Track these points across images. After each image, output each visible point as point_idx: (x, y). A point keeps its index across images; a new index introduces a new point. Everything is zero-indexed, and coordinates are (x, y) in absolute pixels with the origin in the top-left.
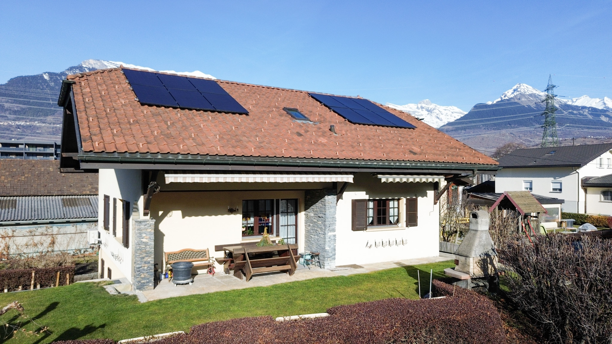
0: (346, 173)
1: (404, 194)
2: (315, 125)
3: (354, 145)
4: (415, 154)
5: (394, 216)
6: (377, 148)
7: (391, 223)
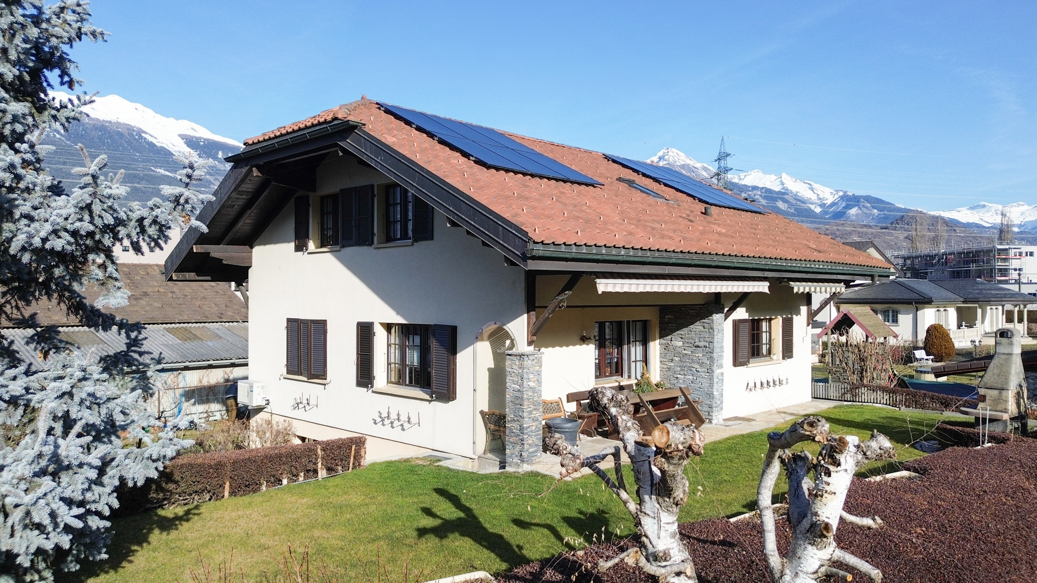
1: (781, 312)
5: (766, 344)
7: (762, 354)
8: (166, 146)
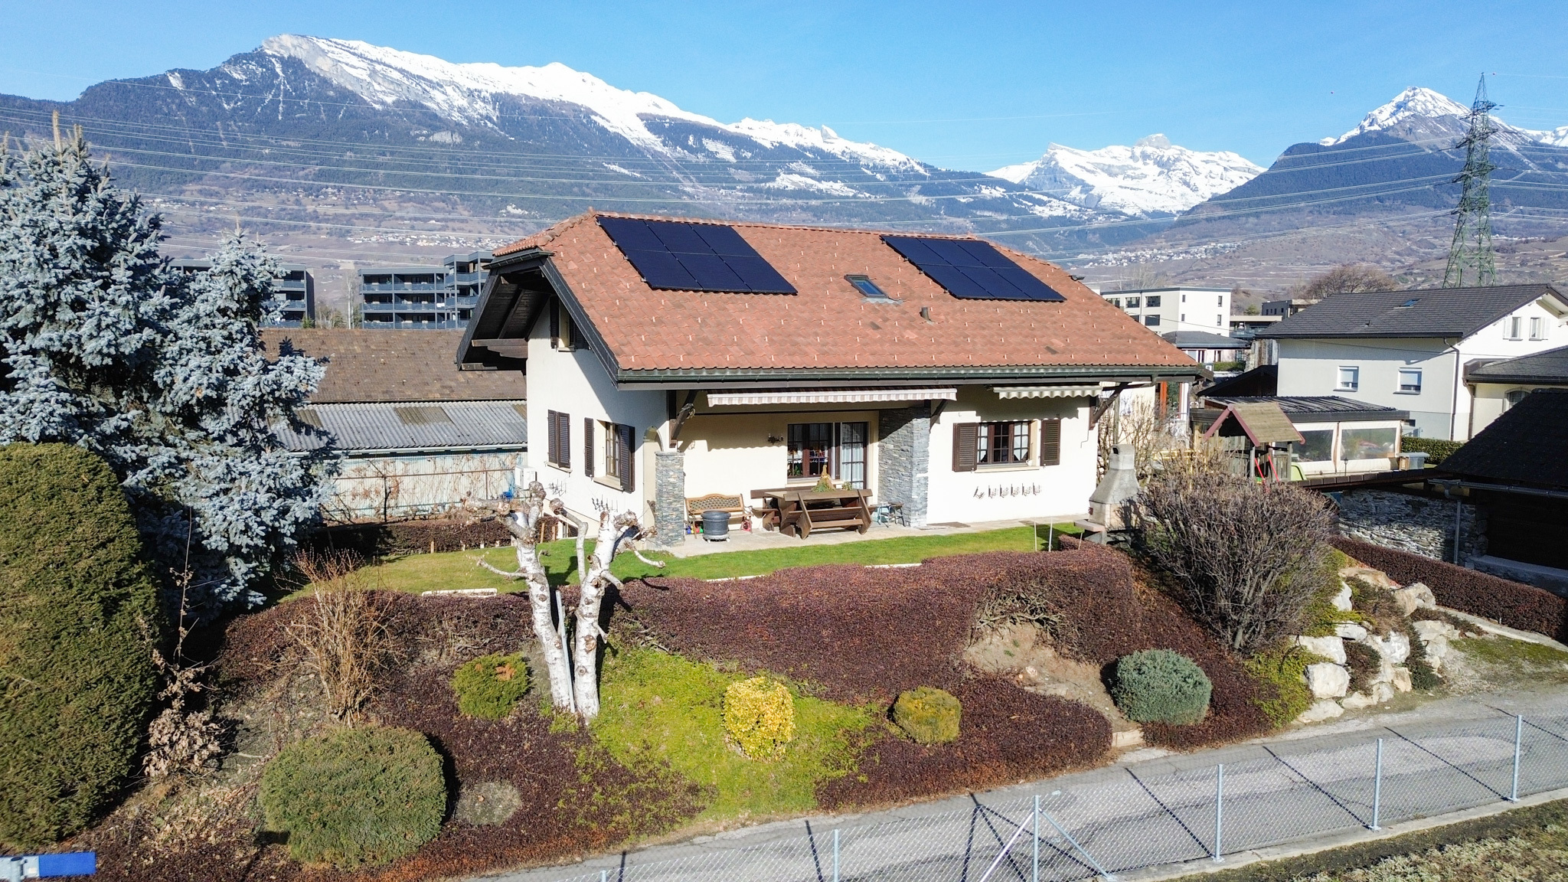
0: (946, 387)
1: (1039, 415)
2: (897, 306)
3: (958, 340)
4: (1054, 352)
5: (1021, 449)
6: (993, 344)
7: (1016, 459)
8: (621, 132)
